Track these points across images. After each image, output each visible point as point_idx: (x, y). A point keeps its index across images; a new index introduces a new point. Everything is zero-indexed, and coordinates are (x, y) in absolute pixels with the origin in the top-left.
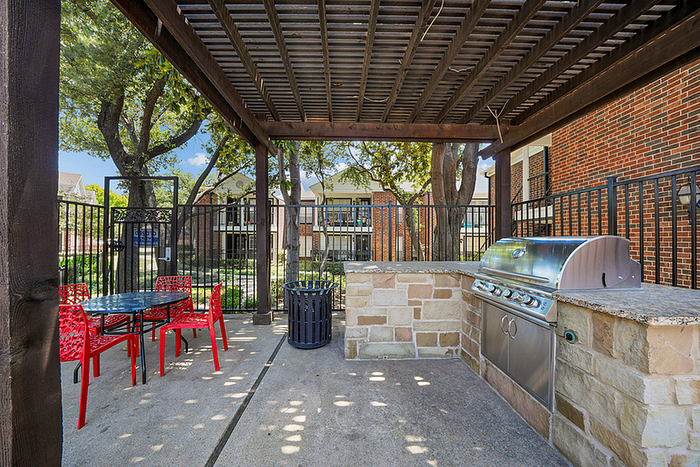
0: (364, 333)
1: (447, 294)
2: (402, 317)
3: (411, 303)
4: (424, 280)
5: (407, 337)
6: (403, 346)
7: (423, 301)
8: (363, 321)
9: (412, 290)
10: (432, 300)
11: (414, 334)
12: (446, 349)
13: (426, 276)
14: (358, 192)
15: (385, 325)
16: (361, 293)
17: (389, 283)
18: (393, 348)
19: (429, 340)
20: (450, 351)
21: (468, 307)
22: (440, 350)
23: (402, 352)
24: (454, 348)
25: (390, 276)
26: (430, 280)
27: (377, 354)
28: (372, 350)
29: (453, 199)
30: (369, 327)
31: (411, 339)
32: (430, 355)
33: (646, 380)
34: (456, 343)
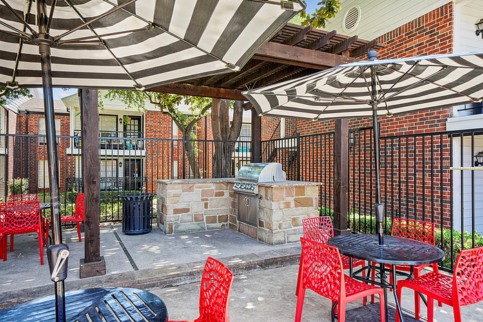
0: (177, 218)
1: (221, 194)
2: (197, 208)
3: (203, 200)
4: (210, 187)
5: (201, 219)
6: (198, 224)
7: (209, 198)
8: (176, 211)
9: (203, 193)
10: (214, 197)
11: (205, 217)
12: (221, 224)
13: (211, 185)
14: (130, 109)
15: (189, 213)
16: (175, 196)
17: (191, 189)
18: (194, 226)
19: (212, 220)
20: (223, 225)
21: (232, 199)
22: (218, 225)
23: (198, 227)
24: (225, 223)
25: (191, 185)
26: (213, 187)
27: (185, 230)
28: (182, 228)
29: (226, 134)
30: (180, 215)
31: (203, 220)
32: (213, 228)
33: (273, 203)
34: (226, 221)
